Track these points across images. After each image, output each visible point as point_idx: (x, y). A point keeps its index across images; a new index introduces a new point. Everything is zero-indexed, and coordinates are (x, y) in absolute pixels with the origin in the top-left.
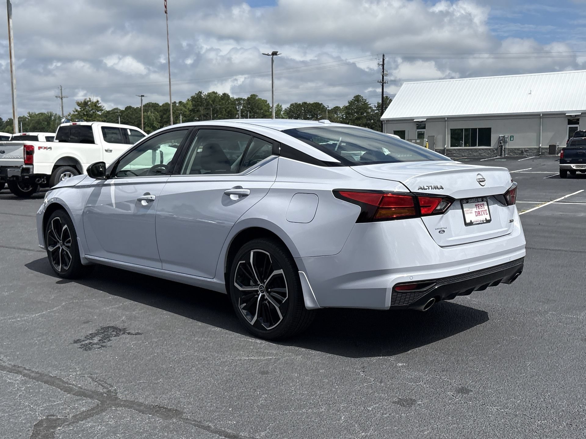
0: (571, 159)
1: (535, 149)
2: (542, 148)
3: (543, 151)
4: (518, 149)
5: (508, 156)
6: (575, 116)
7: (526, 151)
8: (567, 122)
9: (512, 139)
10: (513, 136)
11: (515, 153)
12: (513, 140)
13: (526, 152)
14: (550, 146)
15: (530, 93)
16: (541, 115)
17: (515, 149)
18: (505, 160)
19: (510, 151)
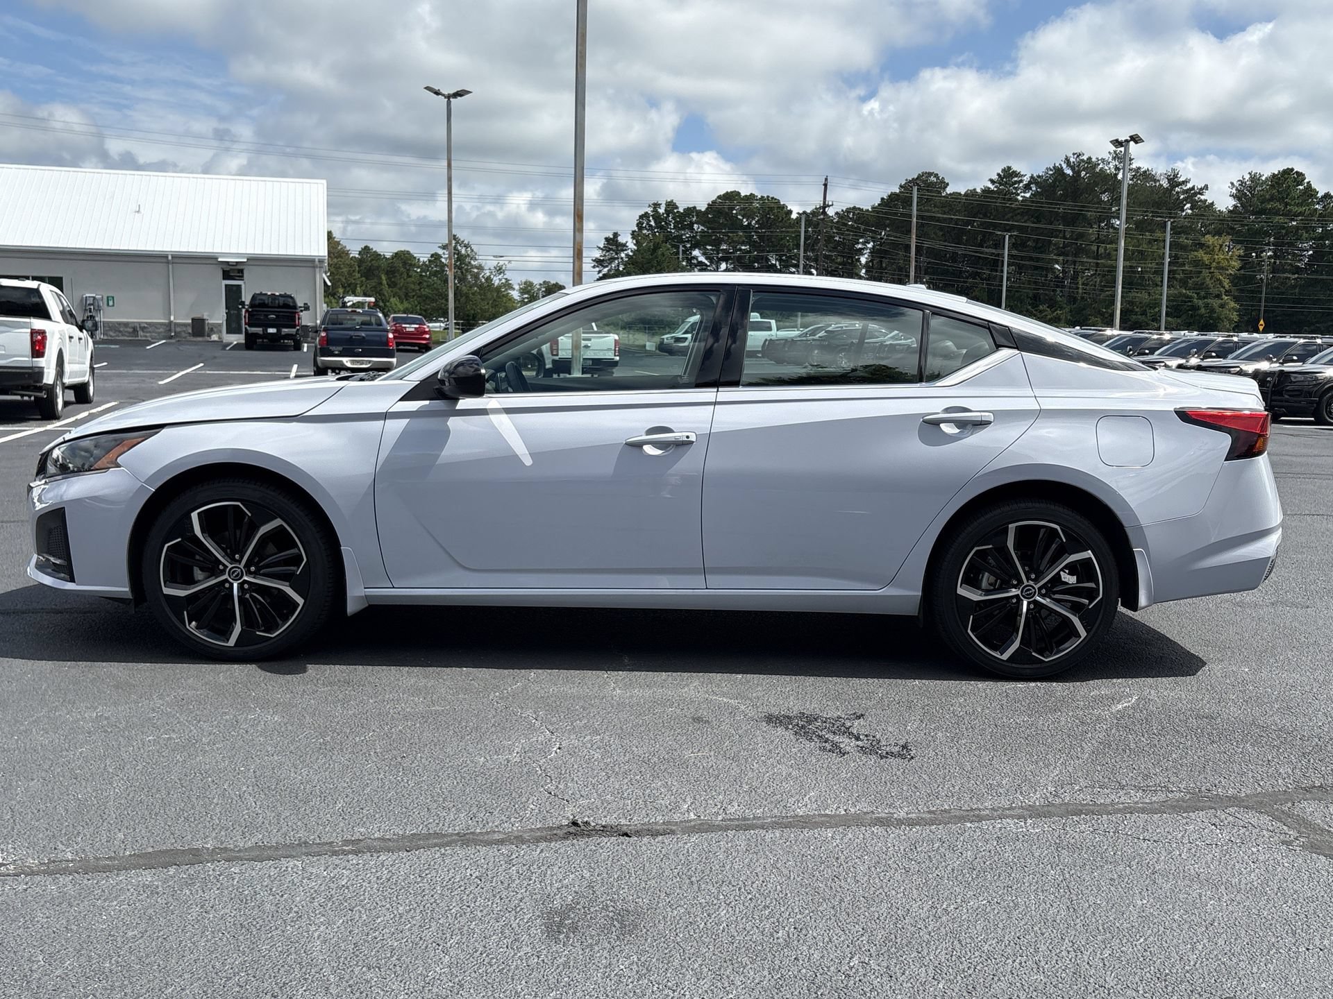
0: (341, 348)
1: (162, 324)
2: (176, 324)
3: (178, 329)
4: (126, 325)
5: (106, 338)
6: (235, 264)
7: (143, 329)
8: (220, 274)
9: (111, 303)
10: (113, 298)
11: (120, 332)
12: (113, 306)
13: (143, 332)
14: (193, 319)
15: (138, 212)
16: (170, 258)
17: (120, 324)
18: (117, 346)
19: (109, 327)
